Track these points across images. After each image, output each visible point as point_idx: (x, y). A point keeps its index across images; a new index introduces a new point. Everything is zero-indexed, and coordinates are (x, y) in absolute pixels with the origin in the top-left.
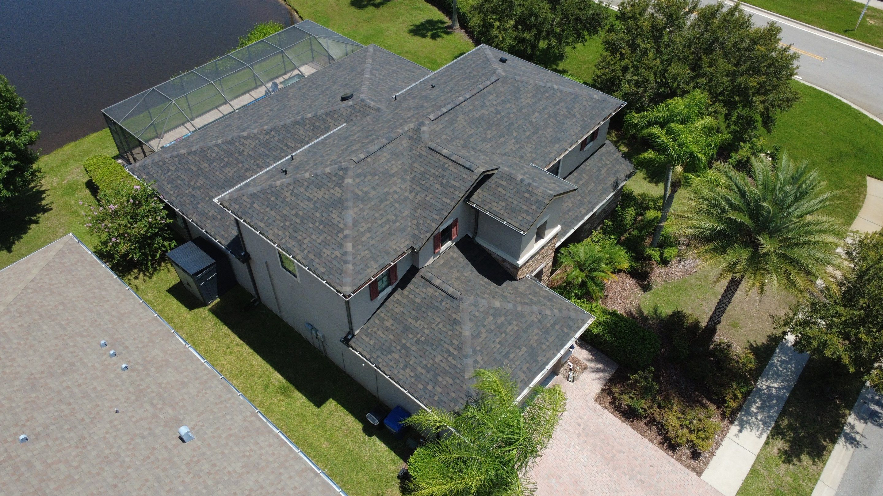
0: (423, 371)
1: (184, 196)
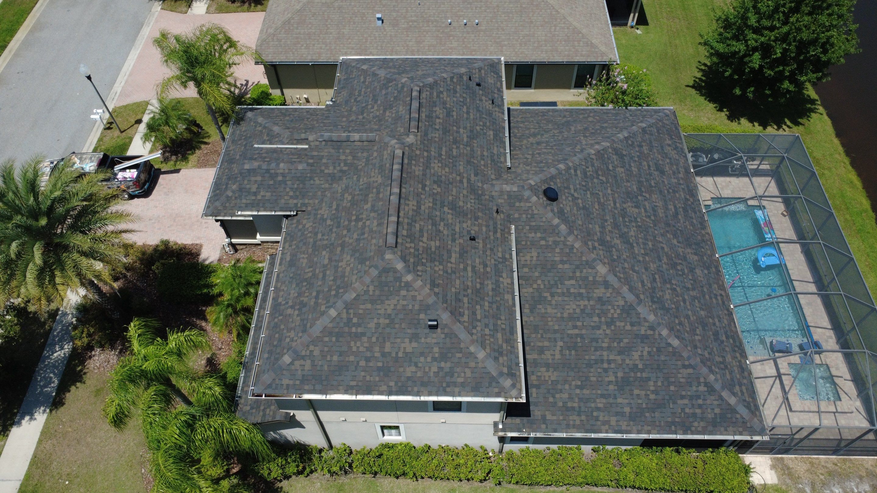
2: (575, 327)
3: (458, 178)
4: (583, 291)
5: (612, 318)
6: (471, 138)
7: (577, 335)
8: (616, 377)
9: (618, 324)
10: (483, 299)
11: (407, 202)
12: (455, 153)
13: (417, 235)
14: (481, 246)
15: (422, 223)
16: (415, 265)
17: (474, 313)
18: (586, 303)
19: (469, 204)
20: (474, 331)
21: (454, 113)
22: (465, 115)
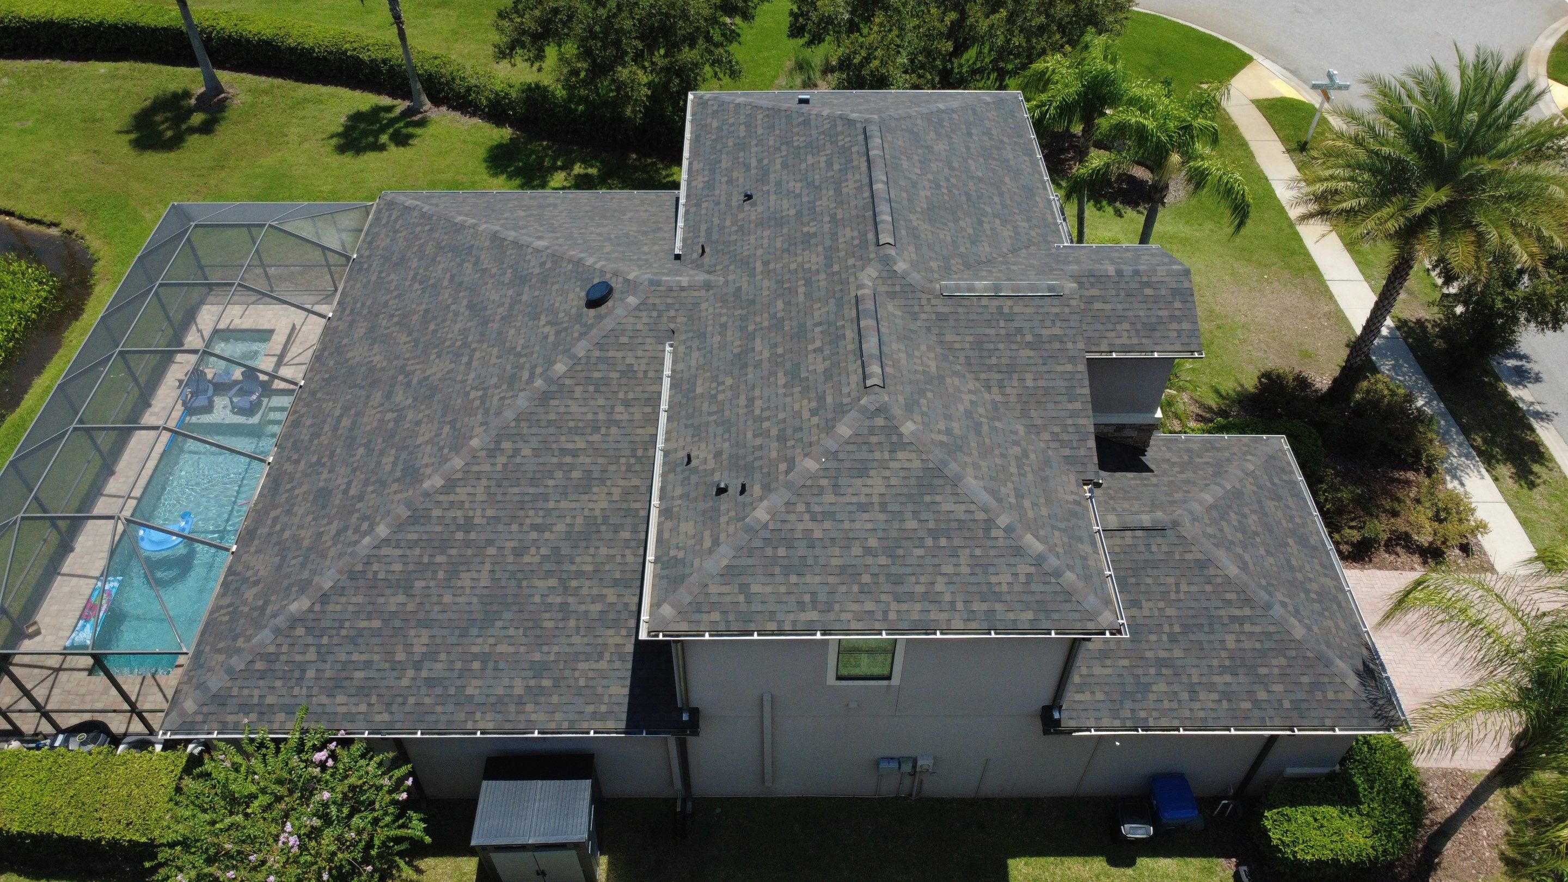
0: (1228, 678)
1: (405, 698)
3: (772, 266)
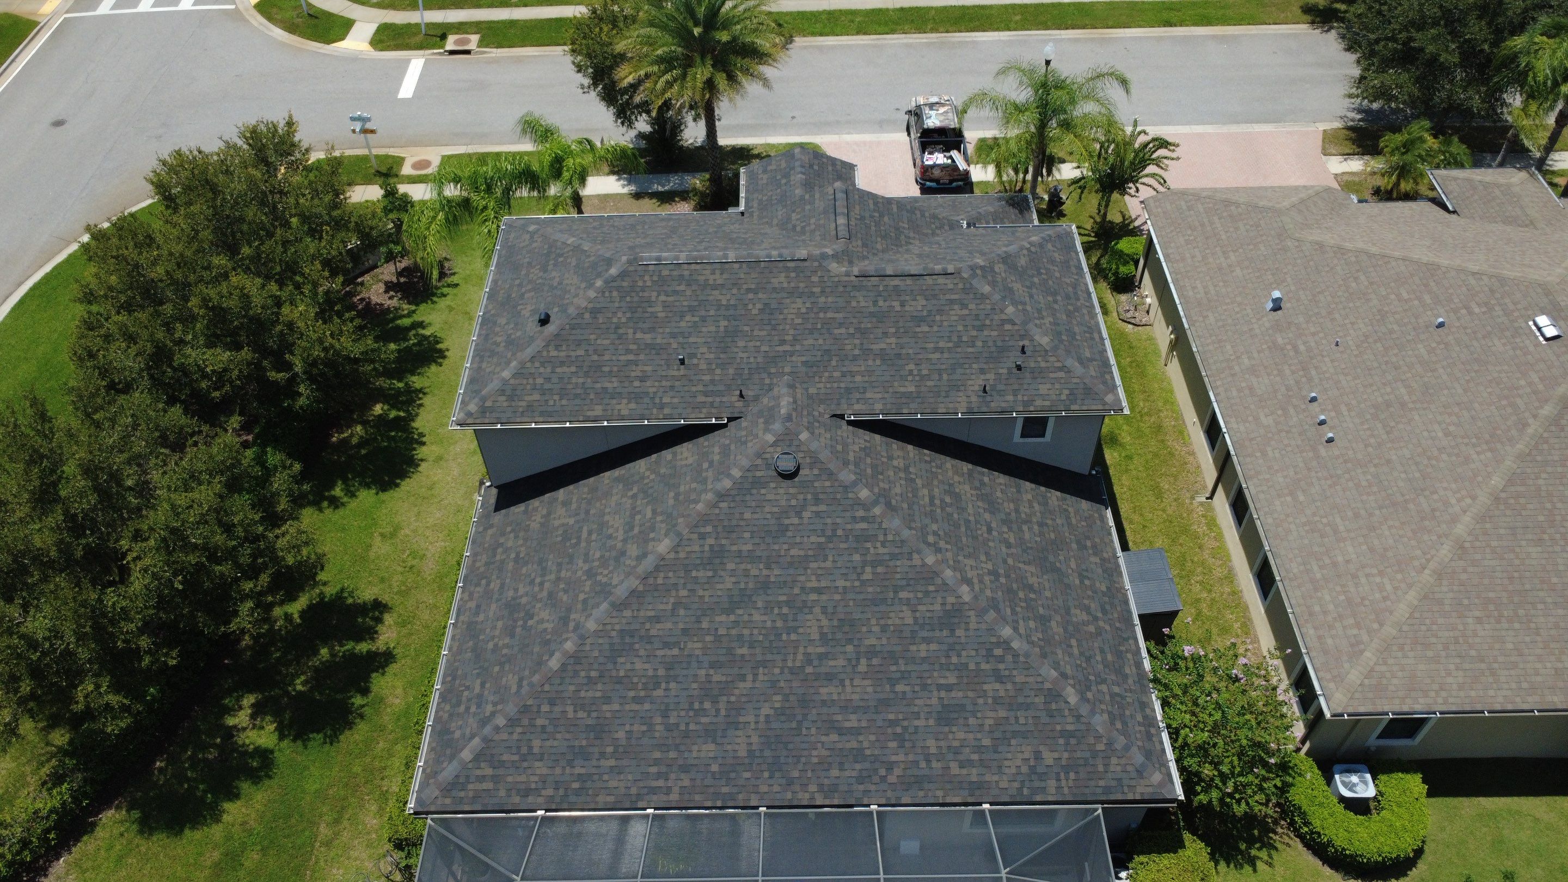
2: (590, 533)
4: (636, 530)
5: (596, 574)
6: (882, 355)
7: (579, 538)
8: (521, 597)
9: (588, 583)
10: (587, 374)
11: (718, 272)
12: (836, 331)
13: (665, 288)
14: (676, 373)
15: (688, 293)
16: (618, 289)
17: (562, 364)
18: (621, 538)
19: (745, 355)
20: (537, 364)
21: (926, 329)
22: (932, 345)
